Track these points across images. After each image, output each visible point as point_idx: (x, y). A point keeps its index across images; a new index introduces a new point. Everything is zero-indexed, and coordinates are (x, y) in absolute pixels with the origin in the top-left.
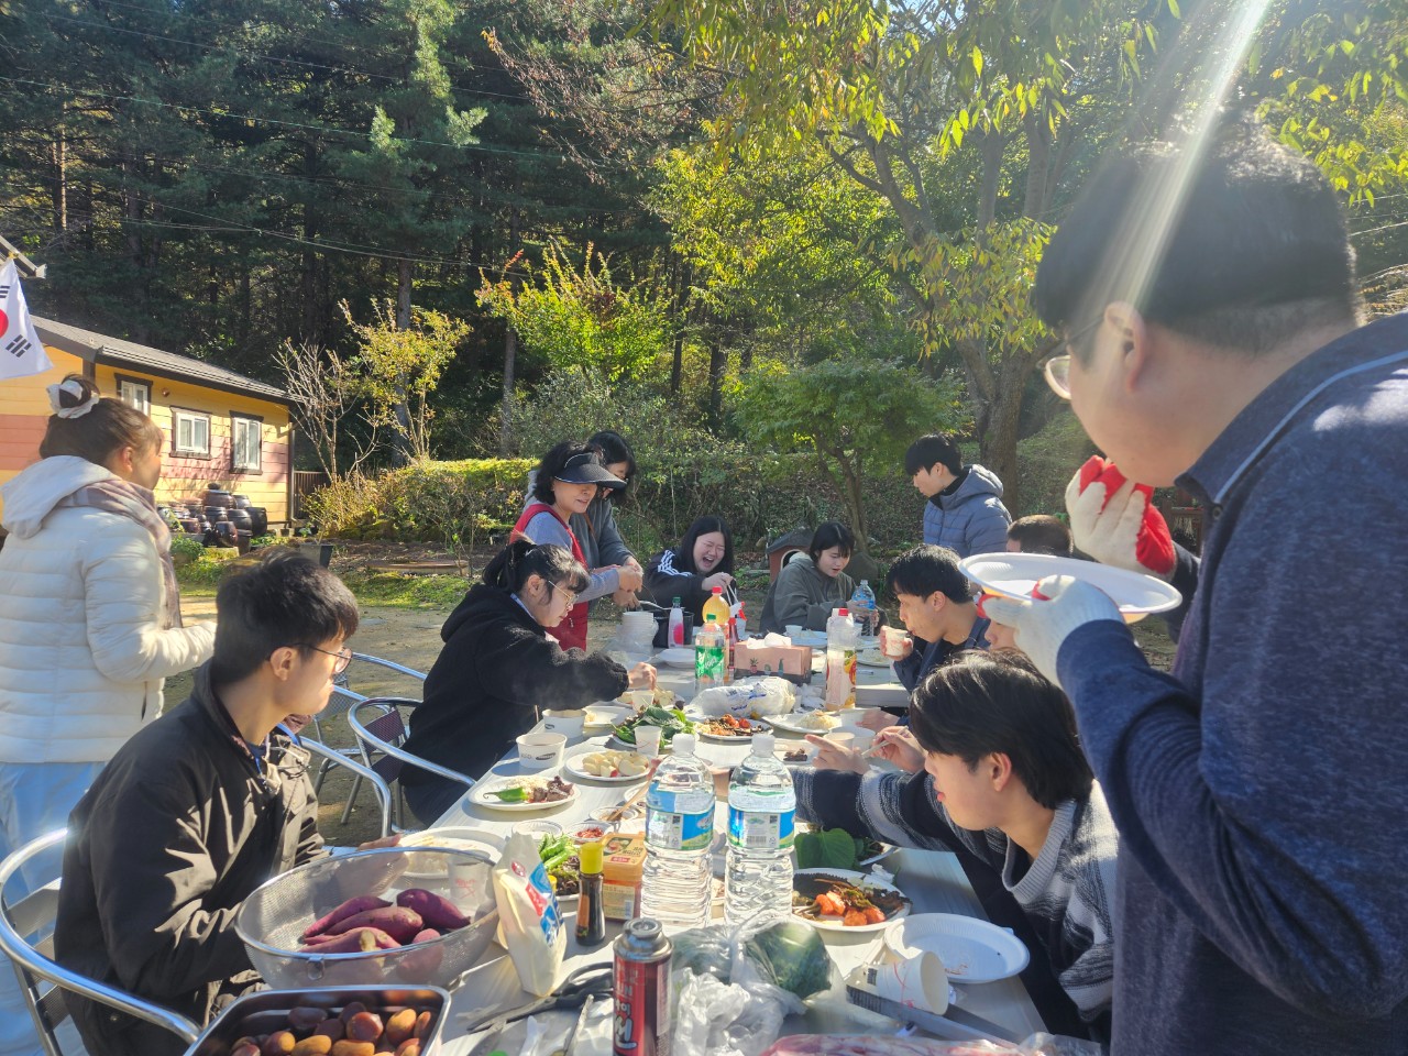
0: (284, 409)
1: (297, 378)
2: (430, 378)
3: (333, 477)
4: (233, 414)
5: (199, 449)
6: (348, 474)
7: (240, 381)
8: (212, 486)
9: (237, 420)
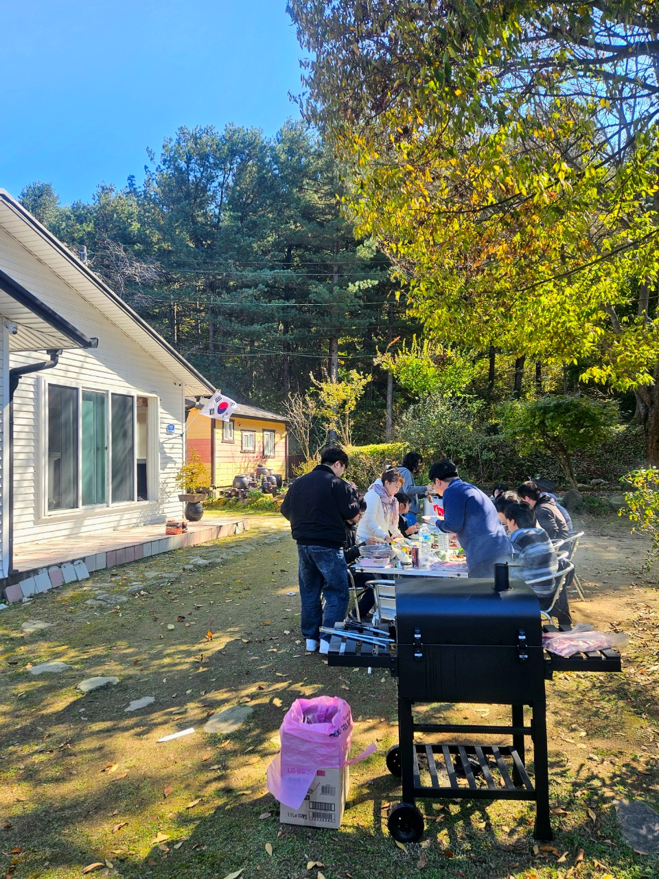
0: (284, 425)
1: (293, 411)
2: (351, 405)
3: (308, 457)
4: (264, 430)
5: (251, 449)
6: (314, 456)
7: (269, 415)
8: (259, 466)
9: (265, 433)
